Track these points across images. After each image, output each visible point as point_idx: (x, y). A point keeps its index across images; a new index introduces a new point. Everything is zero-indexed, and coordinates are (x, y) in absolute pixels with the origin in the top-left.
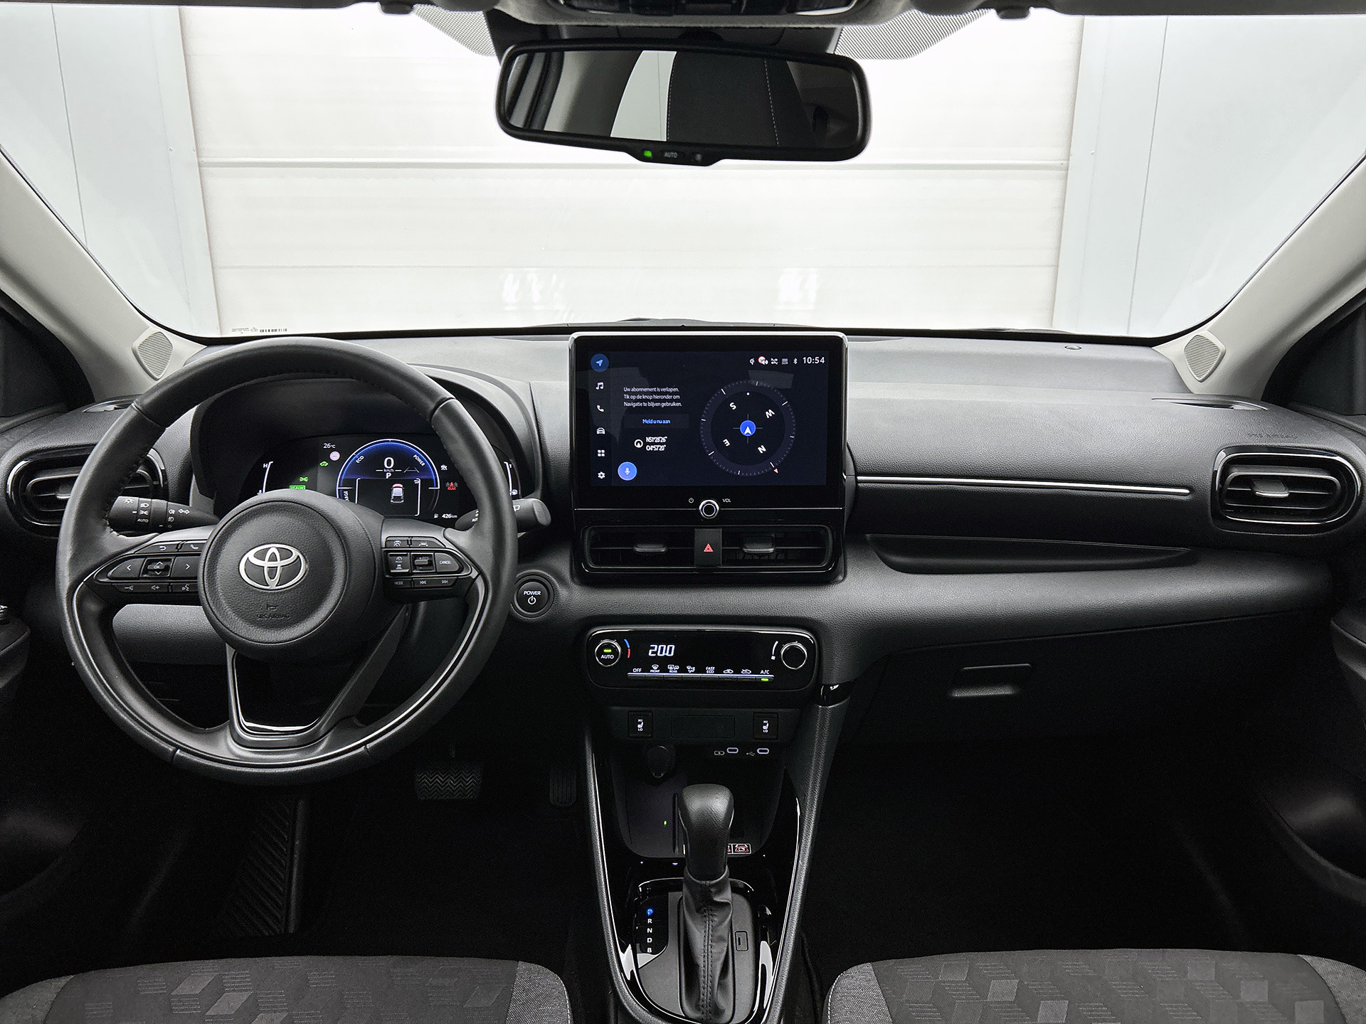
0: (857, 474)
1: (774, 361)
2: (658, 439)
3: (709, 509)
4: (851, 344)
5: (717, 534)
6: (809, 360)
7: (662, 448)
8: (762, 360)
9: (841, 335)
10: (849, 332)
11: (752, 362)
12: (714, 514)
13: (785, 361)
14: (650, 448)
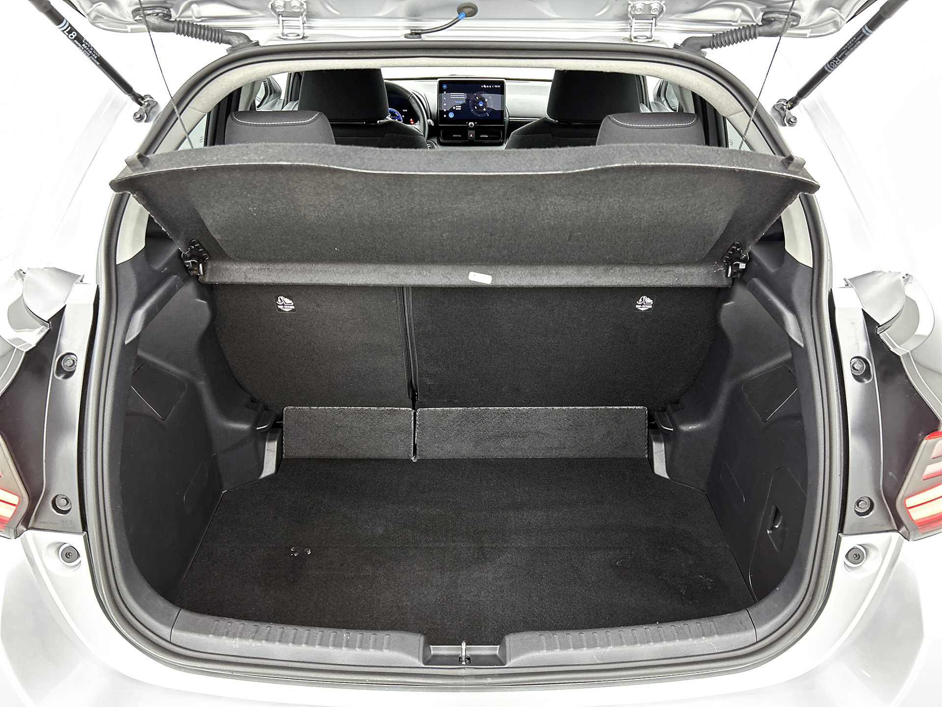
0: (509, 117)
1: (488, 87)
2: (459, 107)
3: (471, 125)
4: (507, 83)
5: (474, 132)
6: (496, 86)
7: (460, 109)
8: (485, 86)
9: (504, 80)
10: (506, 79)
11: (482, 86)
12: (473, 126)
13: (490, 87)
14: (457, 109)
